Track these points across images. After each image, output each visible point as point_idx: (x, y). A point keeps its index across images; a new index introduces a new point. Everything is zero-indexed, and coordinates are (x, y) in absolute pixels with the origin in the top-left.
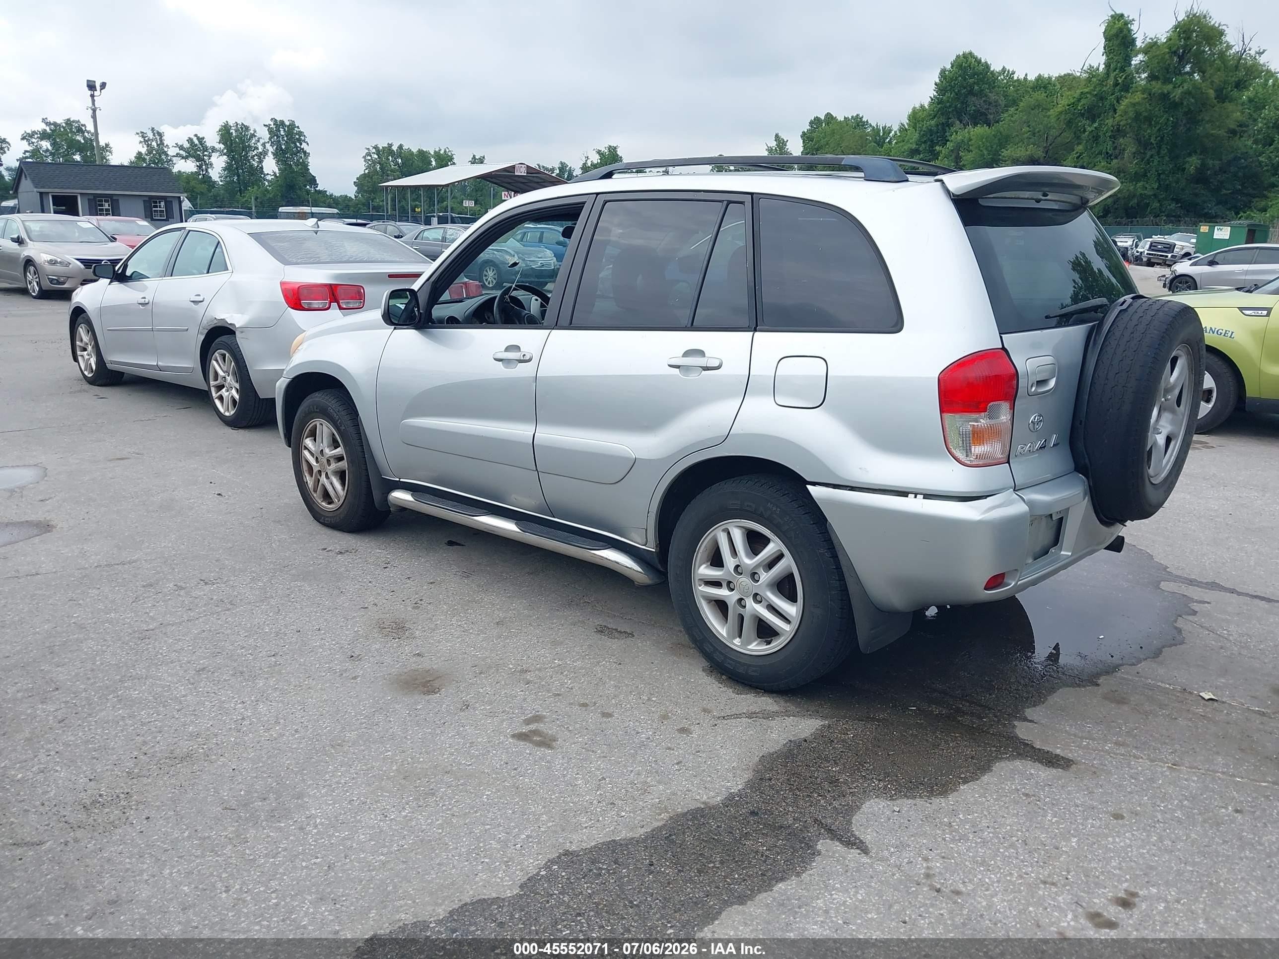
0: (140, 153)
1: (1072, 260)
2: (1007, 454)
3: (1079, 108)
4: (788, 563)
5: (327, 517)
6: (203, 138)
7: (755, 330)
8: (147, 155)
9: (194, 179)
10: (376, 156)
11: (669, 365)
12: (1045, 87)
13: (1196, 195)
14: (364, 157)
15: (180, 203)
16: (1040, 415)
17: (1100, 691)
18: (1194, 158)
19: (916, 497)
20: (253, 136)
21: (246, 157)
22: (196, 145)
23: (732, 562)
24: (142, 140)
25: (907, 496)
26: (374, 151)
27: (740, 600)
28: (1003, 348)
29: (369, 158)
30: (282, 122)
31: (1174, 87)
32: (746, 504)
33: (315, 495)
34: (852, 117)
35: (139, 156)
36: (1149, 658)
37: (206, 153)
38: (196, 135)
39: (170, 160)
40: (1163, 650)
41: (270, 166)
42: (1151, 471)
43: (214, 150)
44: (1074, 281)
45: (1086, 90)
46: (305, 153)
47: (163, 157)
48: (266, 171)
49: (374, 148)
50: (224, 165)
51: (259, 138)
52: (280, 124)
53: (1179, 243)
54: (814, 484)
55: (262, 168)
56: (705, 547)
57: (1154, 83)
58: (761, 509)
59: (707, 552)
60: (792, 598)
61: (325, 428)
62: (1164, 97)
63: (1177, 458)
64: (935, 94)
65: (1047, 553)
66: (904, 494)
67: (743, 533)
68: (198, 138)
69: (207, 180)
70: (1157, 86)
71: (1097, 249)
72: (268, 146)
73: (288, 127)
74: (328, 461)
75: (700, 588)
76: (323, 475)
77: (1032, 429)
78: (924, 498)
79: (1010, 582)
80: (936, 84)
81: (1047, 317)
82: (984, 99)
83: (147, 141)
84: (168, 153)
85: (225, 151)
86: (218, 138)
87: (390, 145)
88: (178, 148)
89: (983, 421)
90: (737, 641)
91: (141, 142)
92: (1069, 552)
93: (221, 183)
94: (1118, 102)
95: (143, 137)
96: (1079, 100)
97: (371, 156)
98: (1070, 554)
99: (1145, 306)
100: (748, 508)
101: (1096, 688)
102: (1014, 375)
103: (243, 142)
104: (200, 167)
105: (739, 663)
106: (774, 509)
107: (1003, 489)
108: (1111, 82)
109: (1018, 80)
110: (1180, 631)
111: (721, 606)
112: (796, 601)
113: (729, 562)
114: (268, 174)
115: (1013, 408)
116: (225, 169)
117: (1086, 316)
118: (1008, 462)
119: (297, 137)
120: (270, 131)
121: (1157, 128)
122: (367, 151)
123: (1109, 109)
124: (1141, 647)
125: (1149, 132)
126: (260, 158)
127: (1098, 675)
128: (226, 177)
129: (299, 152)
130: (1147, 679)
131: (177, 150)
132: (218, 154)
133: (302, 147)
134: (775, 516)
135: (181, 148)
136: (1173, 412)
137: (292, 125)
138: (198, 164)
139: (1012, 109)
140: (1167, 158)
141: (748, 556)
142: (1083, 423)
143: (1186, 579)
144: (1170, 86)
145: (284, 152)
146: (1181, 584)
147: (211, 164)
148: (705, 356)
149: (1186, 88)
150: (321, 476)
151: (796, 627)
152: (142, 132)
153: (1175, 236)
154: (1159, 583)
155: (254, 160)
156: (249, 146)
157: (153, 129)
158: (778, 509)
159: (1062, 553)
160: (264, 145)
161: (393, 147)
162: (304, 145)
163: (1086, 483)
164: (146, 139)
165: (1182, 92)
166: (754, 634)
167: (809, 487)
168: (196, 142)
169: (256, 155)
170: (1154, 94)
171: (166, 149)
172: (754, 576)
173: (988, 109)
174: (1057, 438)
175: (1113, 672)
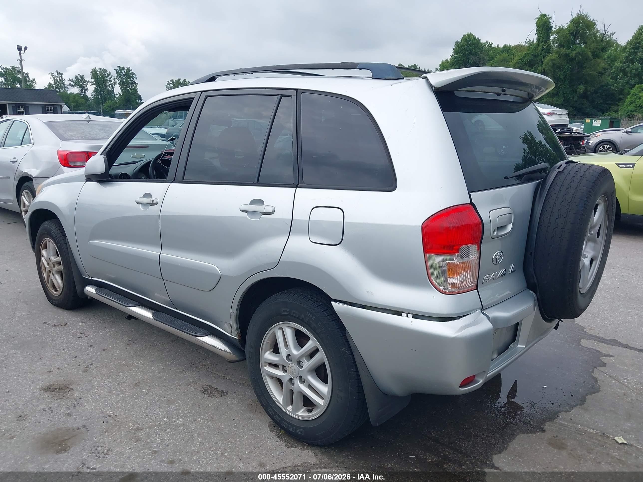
0: (50, 84)
1: (523, 137)
2: (476, 282)
3: (525, 61)
4: (321, 356)
5: (54, 300)
6: (83, 76)
7: (297, 187)
8: (54, 84)
9: (78, 96)
10: (172, 85)
11: (241, 210)
12: (508, 51)
13: (583, 104)
14: (166, 86)
15: (61, 108)
16: (501, 252)
17: (547, 436)
18: (582, 86)
19: (407, 316)
20: (109, 75)
21: (105, 85)
22: (80, 79)
23: (285, 352)
24: (52, 77)
25: (401, 315)
26: (171, 82)
27: (291, 380)
28: (472, 203)
29: (169, 86)
30: (123, 68)
31: (572, 51)
32: (292, 311)
33: (48, 285)
34: (412, 66)
35: (50, 85)
36: (578, 405)
37: (84, 83)
38: (79, 75)
39: (66, 87)
40: (587, 397)
41: (118, 90)
42: (580, 285)
43: (89, 82)
44: (524, 149)
45: (528, 52)
46: (135, 83)
47: (62, 85)
48: (115, 92)
49: (171, 81)
50: (93, 89)
51: (112, 76)
52: (122, 69)
53: (575, 129)
54: (336, 301)
55: (113, 91)
56: (268, 339)
57: (561, 49)
58: (303, 316)
59: (270, 343)
60: (325, 381)
61: (51, 244)
62: (567, 55)
63: (597, 273)
64: (453, 54)
65: (507, 348)
66: (399, 313)
67: (293, 331)
68: (80, 76)
69: (85, 97)
70: (563, 50)
71: (539, 129)
72: (116, 80)
73: (126, 70)
74: (54, 265)
75: (265, 368)
76: (51, 274)
77: (495, 263)
78: (413, 317)
79: (479, 379)
80: (453, 49)
81: (505, 178)
82: (477, 56)
83: (54, 77)
84: (65, 83)
85: (94, 82)
86: (91, 76)
87: (179, 80)
88: (70, 81)
89: (456, 260)
90: (290, 408)
91: (51, 78)
92: (524, 345)
93: (92, 99)
94: (544, 58)
95: (52, 75)
96: (524, 57)
97: (170, 85)
98: (524, 347)
99: (576, 169)
100: (294, 315)
101: (543, 433)
102: (480, 224)
103: (104, 78)
104: (81, 90)
105: (291, 424)
106: (311, 316)
107: (473, 310)
108: (540, 48)
109: (494, 47)
110: (596, 380)
111: (279, 381)
112: (328, 384)
113: (283, 351)
114: (116, 94)
115: (479, 248)
116: (94, 92)
117: (533, 175)
118: (477, 289)
119: (131, 75)
120: (117, 72)
121: (563, 71)
122: (168, 83)
123: (539, 62)
124: (572, 395)
125: (560, 74)
126: (112, 86)
127: (544, 421)
128: (95, 96)
129: (132, 83)
130: (577, 424)
131: (70, 82)
132: (91, 84)
133: (134, 80)
134: (311, 321)
135: (72, 81)
136: (595, 241)
137: (129, 70)
138: (80, 89)
139: (491, 62)
140: (568, 86)
141: (295, 348)
142: (533, 254)
143: (597, 337)
144: (570, 50)
145: (124, 83)
146: (594, 342)
147: (87, 89)
148: (264, 205)
149: (577, 51)
150: (50, 273)
151: (328, 404)
152: (52, 73)
153: (573, 124)
154: (580, 341)
155: (109, 87)
156: (107, 80)
157: (57, 72)
158: (314, 317)
159: (519, 346)
160: (114, 79)
161: (180, 81)
162: (135, 80)
163: (536, 298)
164: (54, 76)
165: (575, 53)
166: (301, 403)
167: (332, 303)
168: (80, 78)
169: (110, 84)
170: (562, 54)
171: (64, 82)
172: (299, 363)
173: (479, 61)
174: (514, 267)
175: (554, 419)
